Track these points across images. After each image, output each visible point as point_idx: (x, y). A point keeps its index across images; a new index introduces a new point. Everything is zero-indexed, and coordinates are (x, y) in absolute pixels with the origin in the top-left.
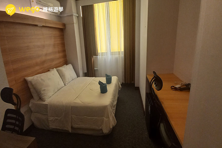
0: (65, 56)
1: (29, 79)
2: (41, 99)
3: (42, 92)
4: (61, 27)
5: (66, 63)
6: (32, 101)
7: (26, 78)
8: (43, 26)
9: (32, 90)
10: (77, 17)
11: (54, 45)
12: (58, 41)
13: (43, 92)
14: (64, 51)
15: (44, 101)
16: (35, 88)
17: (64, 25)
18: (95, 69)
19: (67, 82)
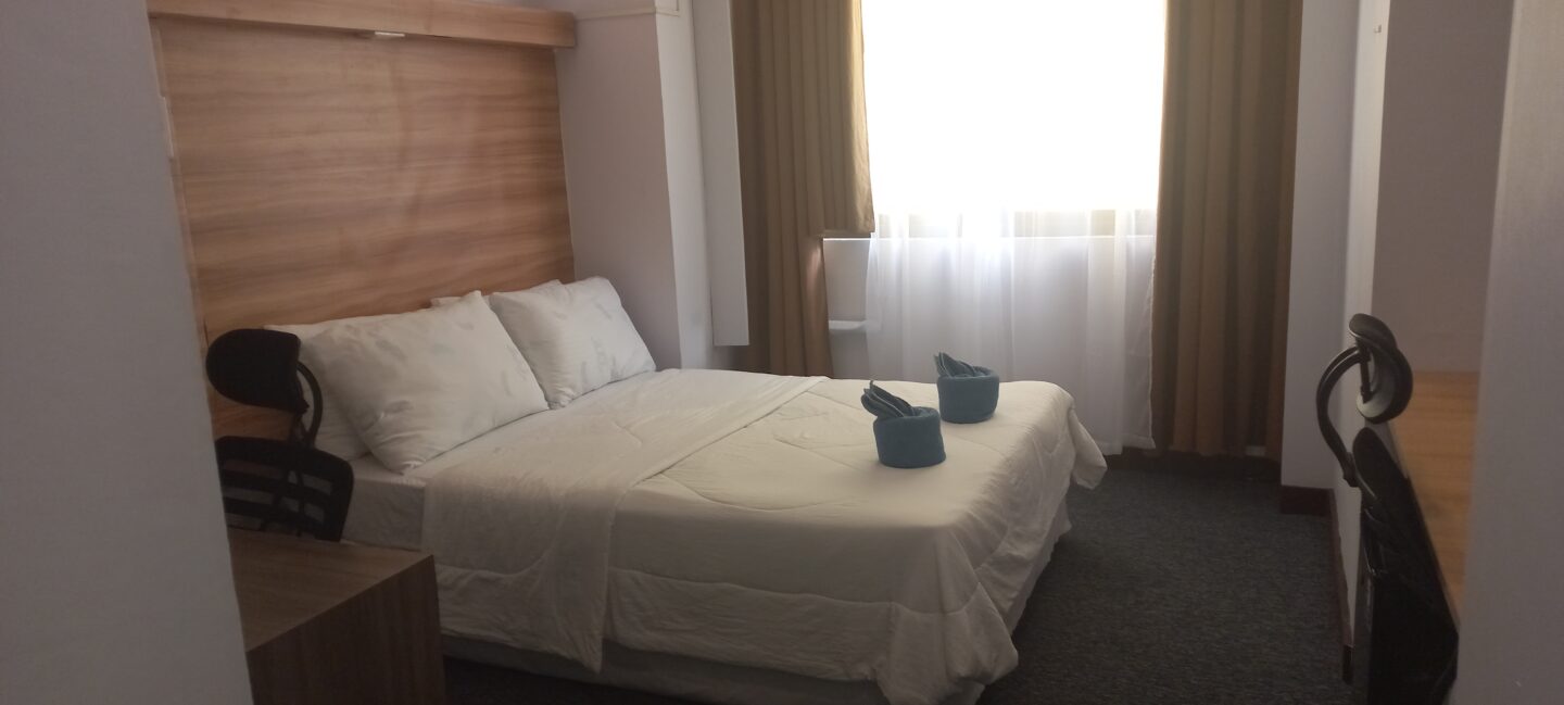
3: (384, 418)
5: (564, 269)
8: (410, 39)
11: (478, 152)
13: (391, 417)
14: (554, 190)
15: (398, 470)
17: (568, 24)
18: (834, 325)
19: (573, 387)
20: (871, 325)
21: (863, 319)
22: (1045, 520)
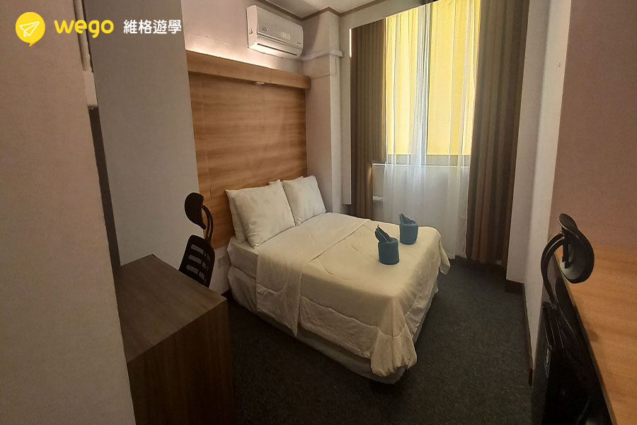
0: (303, 156)
1: (232, 193)
2: (247, 241)
3: (251, 226)
4: (300, 85)
5: (304, 173)
6: (232, 240)
7: (227, 190)
8: (266, 85)
9: (235, 218)
10: (340, 57)
11: (283, 128)
12: (292, 120)
13: (253, 226)
14: (303, 143)
15: (252, 247)
16: (239, 215)
17: (308, 80)
18: (375, 198)
19: (301, 218)
20: (384, 199)
21: (382, 196)
22: (430, 289)
